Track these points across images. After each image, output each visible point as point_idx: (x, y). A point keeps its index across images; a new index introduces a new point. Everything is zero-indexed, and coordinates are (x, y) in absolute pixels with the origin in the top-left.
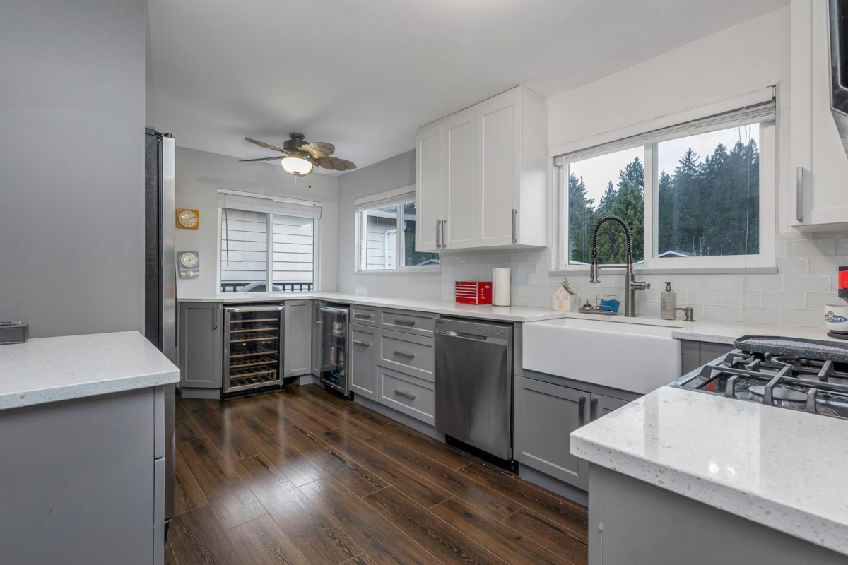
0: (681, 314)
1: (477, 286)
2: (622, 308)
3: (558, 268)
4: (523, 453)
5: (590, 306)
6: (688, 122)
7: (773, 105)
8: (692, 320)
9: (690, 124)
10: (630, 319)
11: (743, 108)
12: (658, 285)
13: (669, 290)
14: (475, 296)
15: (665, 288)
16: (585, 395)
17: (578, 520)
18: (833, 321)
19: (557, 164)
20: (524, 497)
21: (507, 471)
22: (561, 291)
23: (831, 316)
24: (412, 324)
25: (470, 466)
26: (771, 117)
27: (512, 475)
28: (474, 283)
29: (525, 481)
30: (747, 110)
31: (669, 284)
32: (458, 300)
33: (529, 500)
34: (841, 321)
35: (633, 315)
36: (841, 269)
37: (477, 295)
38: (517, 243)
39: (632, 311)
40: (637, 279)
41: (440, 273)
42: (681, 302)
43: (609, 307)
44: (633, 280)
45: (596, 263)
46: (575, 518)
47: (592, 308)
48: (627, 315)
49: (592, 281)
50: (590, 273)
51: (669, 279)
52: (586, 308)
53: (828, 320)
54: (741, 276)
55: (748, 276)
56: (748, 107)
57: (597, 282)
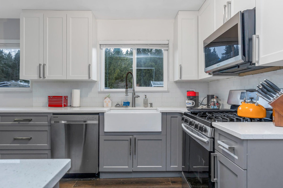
0: (149, 105)
1: (63, 98)
2: (131, 104)
3: (100, 90)
4: (104, 167)
5: (119, 104)
6: (147, 44)
7: (167, 45)
8: (152, 107)
9: (148, 45)
10: (134, 108)
11: (162, 44)
12: (142, 96)
13: (146, 98)
14: (62, 103)
15: (145, 97)
16: (131, 137)
17: (131, 183)
18: (188, 104)
19: (101, 48)
20: (109, 184)
21: (94, 178)
22: (107, 99)
23: (188, 103)
24: (30, 120)
25: (76, 183)
26: (167, 49)
27: (97, 179)
28: (62, 97)
29: (103, 179)
30: (162, 45)
31: (146, 96)
32: (50, 106)
33: (111, 184)
34: (190, 104)
35: (135, 107)
36: (187, 91)
37: (63, 102)
38: (91, 79)
39: (134, 105)
40: (136, 94)
41: (31, 92)
42: (149, 102)
43: (126, 104)
44: (135, 95)
45: (127, 88)
46: (130, 183)
47: (120, 105)
48: (132, 107)
49: (126, 95)
50: (125, 92)
51: (146, 94)
52: (117, 105)
53: (187, 104)
54: (161, 93)
55: (163, 93)
56: (163, 44)
57: (128, 95)
